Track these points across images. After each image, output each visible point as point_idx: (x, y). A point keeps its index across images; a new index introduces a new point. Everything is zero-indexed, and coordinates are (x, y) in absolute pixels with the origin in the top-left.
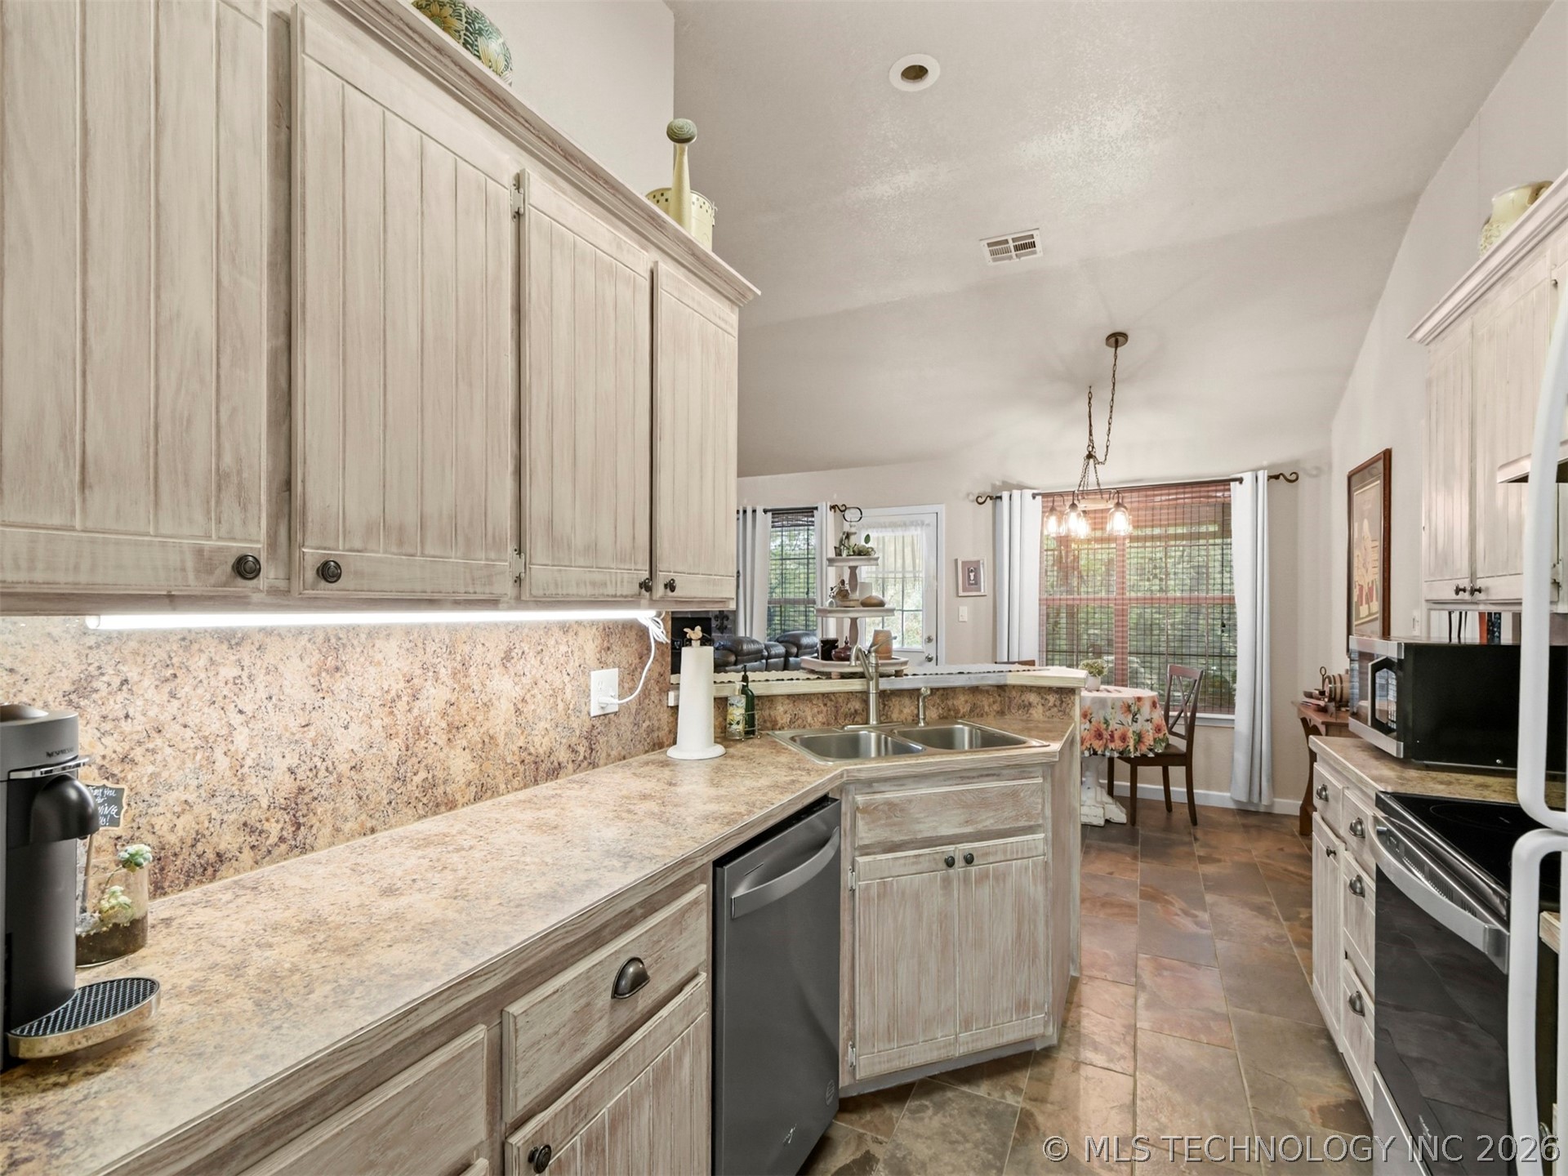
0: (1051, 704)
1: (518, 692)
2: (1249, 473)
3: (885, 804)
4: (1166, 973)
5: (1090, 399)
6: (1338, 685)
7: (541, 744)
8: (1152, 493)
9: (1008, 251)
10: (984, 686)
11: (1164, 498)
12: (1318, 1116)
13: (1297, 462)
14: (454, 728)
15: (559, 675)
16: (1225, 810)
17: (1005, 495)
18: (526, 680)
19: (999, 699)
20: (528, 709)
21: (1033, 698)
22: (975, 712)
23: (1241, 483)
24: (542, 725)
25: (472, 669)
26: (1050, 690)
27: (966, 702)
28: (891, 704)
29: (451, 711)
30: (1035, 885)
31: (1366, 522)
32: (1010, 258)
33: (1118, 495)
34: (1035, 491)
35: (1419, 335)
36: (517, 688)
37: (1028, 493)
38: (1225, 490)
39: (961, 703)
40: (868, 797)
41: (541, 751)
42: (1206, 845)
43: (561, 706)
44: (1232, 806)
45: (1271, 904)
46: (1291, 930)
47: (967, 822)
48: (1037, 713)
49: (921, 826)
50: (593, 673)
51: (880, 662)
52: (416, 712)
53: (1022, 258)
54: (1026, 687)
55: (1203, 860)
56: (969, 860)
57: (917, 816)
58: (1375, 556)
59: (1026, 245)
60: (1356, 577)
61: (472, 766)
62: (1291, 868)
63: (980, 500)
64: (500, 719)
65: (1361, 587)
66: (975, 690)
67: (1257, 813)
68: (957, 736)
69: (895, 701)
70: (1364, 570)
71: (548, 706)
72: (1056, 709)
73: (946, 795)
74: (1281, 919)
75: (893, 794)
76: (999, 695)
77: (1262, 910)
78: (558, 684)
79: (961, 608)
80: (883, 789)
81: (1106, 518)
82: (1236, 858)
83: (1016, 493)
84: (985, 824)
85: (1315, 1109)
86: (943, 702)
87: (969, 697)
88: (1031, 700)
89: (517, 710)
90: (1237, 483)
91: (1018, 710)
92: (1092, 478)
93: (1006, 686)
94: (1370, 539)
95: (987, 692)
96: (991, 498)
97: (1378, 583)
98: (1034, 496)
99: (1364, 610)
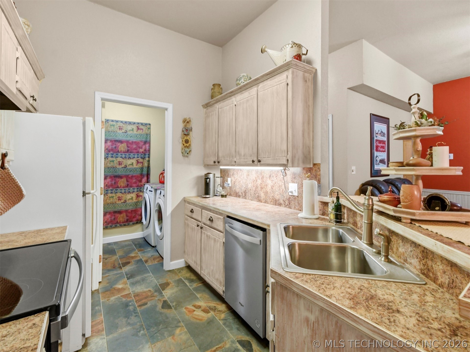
1: (272, 184)
7: (277, 197)
14: (262, 188)
15: (281, 182)
18: (274, 182)
20: (274, 188)
24: (277, 193)
25: (264, 178)
29: (261, 185)
36: (272, 183)
41: (277, 199)
43: (281, 190)
50: (289, 183)
52: (257, 184)
61: (264, 196)
64: (269, 188)
71: (278, 189)
78: (280, 184)
89: (272, 188)
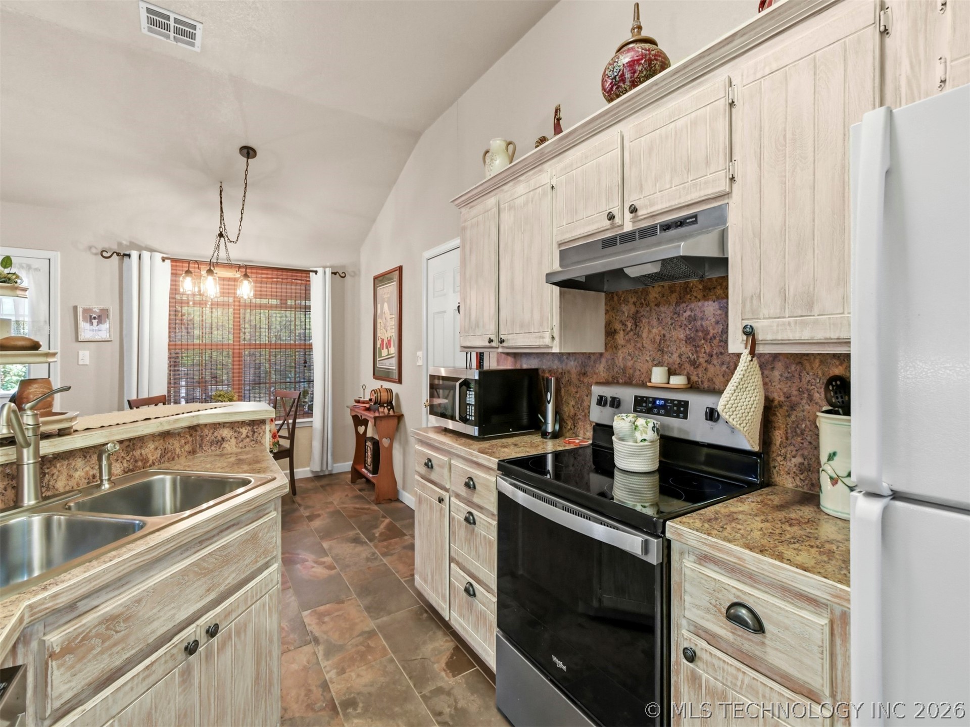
0: (244, 436)
2: (321, 269)
3: (100, 624)
4: (326, 619)
5: (221, 192)
6: (379, 394)
8: (260, 271)
9: (167, 28)
10: (175, 429)
11: (263, 276)
12: (448, 671)
13: (344, 267)
16: (307, 479)
17: (135, 254)
19: (190, 439)
21: (226, 433)
22: (167, 456)
23: (316, 274)
26: (243, 423)
27: (156, 449)
28: (55, 471)
30: (271, 617)
31: (386, 305)
32: (168, 37)
33: (247, 270)
34: (165, 256)
35: (457, 202)
37: (158, 256)
38: (306, 277)
39: (150, 451)
40: (70, 629)
42: (307, 507)
44: (310, 475)
45: (358, 534)
46: (376, 547)
47: (208, 590)
48: (231, 446)
49: (155, 624)
51: (41, 419)
53: (179, 44)
54: (219, 424)
55: (311, 518)
56: (212, 632)
57: (150, 613)
58: (393, 323)
59: (186, 32)
60: (379, 334)
62: (357, 506)
63: (105, 254)
65: (383, 341)
66: (166, 435)
67: (324, 476)
68: (157, 489)
69: (61, 467)
70: (384, 331)
72: (248, 440)
73: (184, 572)
74: (368, 542)
75: (110, 605)
76: (191, 435)
77: (356, 540)
79: (81, 353)
80: (95, 603)
81: (237, 286)
82: (328, 510)
83: (146, 255)
84: (227, 582)
85: (445, 668)
86: (128, 453)
87: (160, 443)
88: (224, 435)
90: (314, 273)
91: (211, 446)
92: (222, 254)
93: (198, 425)
94: (389, 314)
95: (179, 434)
96: (118, 254)
97: (394, 338)
98: (164, 260)
99: (384, 352)
